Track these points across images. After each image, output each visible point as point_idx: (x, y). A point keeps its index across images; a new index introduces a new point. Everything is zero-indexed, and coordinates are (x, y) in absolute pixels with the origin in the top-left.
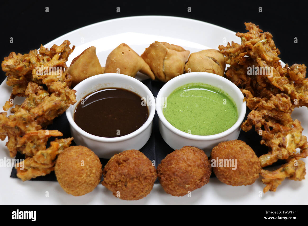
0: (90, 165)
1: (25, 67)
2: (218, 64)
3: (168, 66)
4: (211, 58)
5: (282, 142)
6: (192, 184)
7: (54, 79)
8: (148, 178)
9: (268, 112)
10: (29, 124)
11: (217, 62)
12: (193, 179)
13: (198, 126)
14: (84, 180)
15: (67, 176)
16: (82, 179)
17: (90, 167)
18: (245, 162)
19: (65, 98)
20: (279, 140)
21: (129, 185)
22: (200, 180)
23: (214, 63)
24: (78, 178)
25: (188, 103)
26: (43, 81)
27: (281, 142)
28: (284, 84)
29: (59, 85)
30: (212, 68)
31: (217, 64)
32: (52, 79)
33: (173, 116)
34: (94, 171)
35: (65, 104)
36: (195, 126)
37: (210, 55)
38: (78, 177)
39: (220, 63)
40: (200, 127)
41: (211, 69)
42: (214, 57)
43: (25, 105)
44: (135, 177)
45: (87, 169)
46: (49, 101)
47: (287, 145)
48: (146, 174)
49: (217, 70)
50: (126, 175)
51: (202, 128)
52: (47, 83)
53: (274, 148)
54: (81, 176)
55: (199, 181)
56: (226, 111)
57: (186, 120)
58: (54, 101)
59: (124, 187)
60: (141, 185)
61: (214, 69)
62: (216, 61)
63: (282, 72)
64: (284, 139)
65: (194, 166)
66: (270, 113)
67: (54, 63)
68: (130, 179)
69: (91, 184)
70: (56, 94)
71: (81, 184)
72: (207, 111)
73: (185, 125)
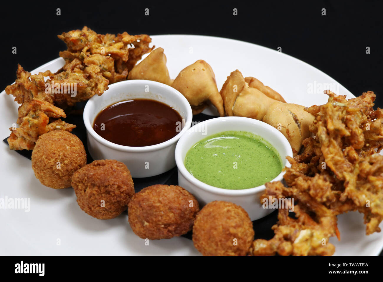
0: (66, 153)
1: (81, 41)
2: (298, 126)
3: (238, 105)
4: (293, 115)
5: (292, 234)
6: (152, 223)
7: (95, 62)
8: (111, 195)
9: (298, 192)
10: (41, 92)
11: (298, 122)
12: (155, 218)
13: (218, 178)
14: (51, 164)
15: (38, 153)
16: (49, 163)
17: (64, 155)
18: (221, 227)
19: (93, 85)
20: (290, 230)
21: (88, 190)
22: (165, 225)
23: (294, 122)
24: (46, 160)
25: (230, 152)
26: (84, 60)
27: (290, 233)
28: (345, 171)
29: (95, 69)
30: (287, 127)
31: (296, 125)
32: (94, 61)
33: (199, 156)
34: (66, 162)
35: (90, 91)
36: (214, 177)
37: (294, 110)
38: (46, 158)
39: (301, 126)
40: (218, 180)
41: (285, 128)
42: (297, 115)
43: (55, 77)
44: (98, 185)
45: (59, 156)
46: (74, 79)
47: (297, 241)
48: (111, 187)
49: (292, 132)
50: (89, 178)
51: (220, 182)
52: (87, 63)
53: (277, 236)
54: (50, 160)
55: (163, 226)
56: (266, 178)
57: (211, 166)
58: (79, 81)
59: (83, 191)
60: (100, 197)
61: (289, 128)
62: (296, 121)
63: (353, 156)
64: (296, 232)
65: (165, 205)
66: (301, 195)
67: (112, 50)
68: (92, 184)
69: (58, 174)
70: (85, 76)
71: (46, 168)
72: (244, 169)
73: (205, 170)
